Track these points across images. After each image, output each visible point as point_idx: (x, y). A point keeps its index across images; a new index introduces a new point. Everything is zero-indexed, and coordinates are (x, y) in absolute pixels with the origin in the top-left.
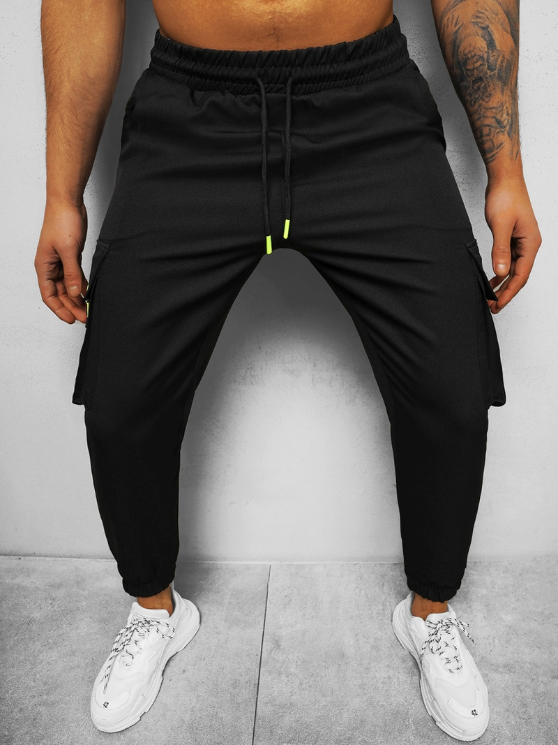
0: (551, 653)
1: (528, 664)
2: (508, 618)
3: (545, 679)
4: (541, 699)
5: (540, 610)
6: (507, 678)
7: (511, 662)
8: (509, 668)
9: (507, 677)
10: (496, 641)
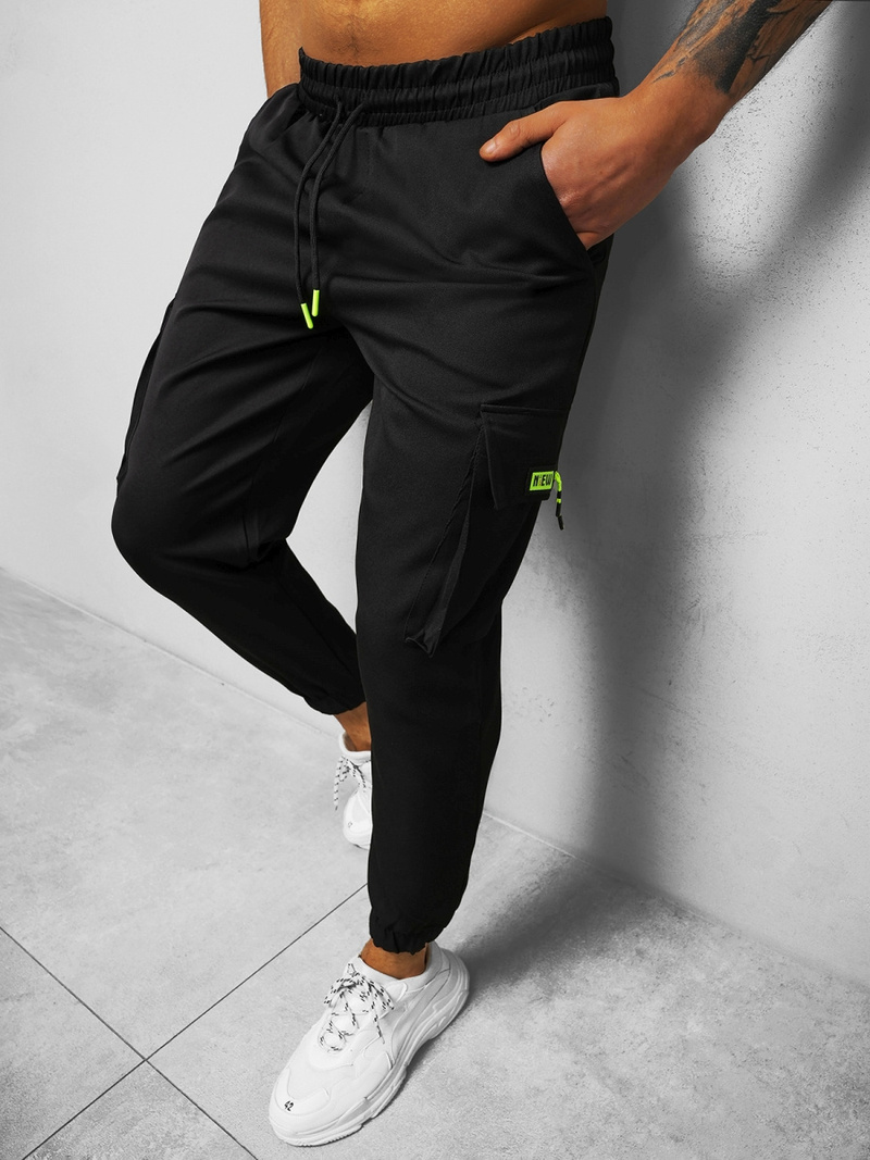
0: (706, 1107)
1: (655, 1099)
2: (695, 1028)
3: (657, 1131)
4: (624, 1149)
5: (756, 1046)
6: (606, 1096)
7: (636, 1082)
8: (623, 1086)
9: (608, 1095)
10: (645, 1046)
